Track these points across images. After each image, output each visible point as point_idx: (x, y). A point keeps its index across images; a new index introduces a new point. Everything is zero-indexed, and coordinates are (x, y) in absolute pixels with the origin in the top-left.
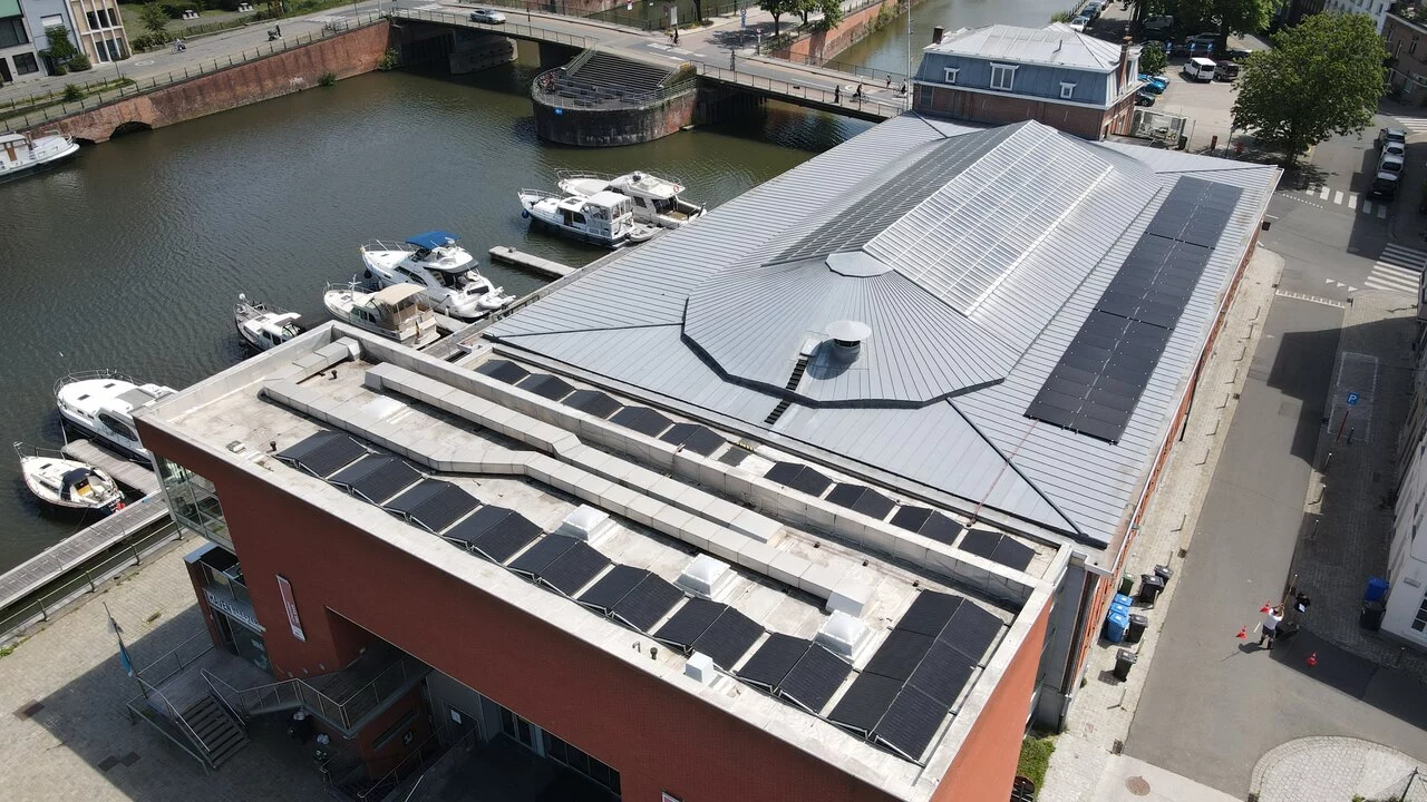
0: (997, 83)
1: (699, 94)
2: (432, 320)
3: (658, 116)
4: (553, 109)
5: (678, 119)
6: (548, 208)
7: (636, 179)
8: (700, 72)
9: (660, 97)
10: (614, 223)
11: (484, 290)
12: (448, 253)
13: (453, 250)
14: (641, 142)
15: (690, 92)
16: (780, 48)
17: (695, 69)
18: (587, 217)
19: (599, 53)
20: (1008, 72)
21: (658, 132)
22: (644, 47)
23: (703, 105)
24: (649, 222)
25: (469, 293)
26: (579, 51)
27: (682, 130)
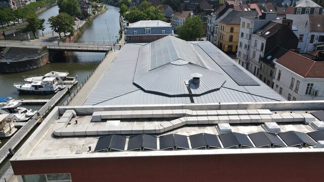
0: (147, 32)
1: (49, 53)
2: (13, 125)
3: (41, 60)
4: (6, 63)
5: (46, 60)
6: (27, 87)
7: (53, 73)
8: (48, 48)
9: (40, 55)
10: (54, 85)
11: (25, 112)
12: (11, 102)
13: (12, 101)
14: (38, 68)
15: (47, 53)
16: (64, 41)
17: (46, 47)
18: (44, 86)
19: (11, 47)
20: (149, 30)
21: (42, 65)
22: (24, 44)
23: (51, 56)
24: (61, 84)
25: (21, 113)
26: (5, 47)
27: (47, 63)
